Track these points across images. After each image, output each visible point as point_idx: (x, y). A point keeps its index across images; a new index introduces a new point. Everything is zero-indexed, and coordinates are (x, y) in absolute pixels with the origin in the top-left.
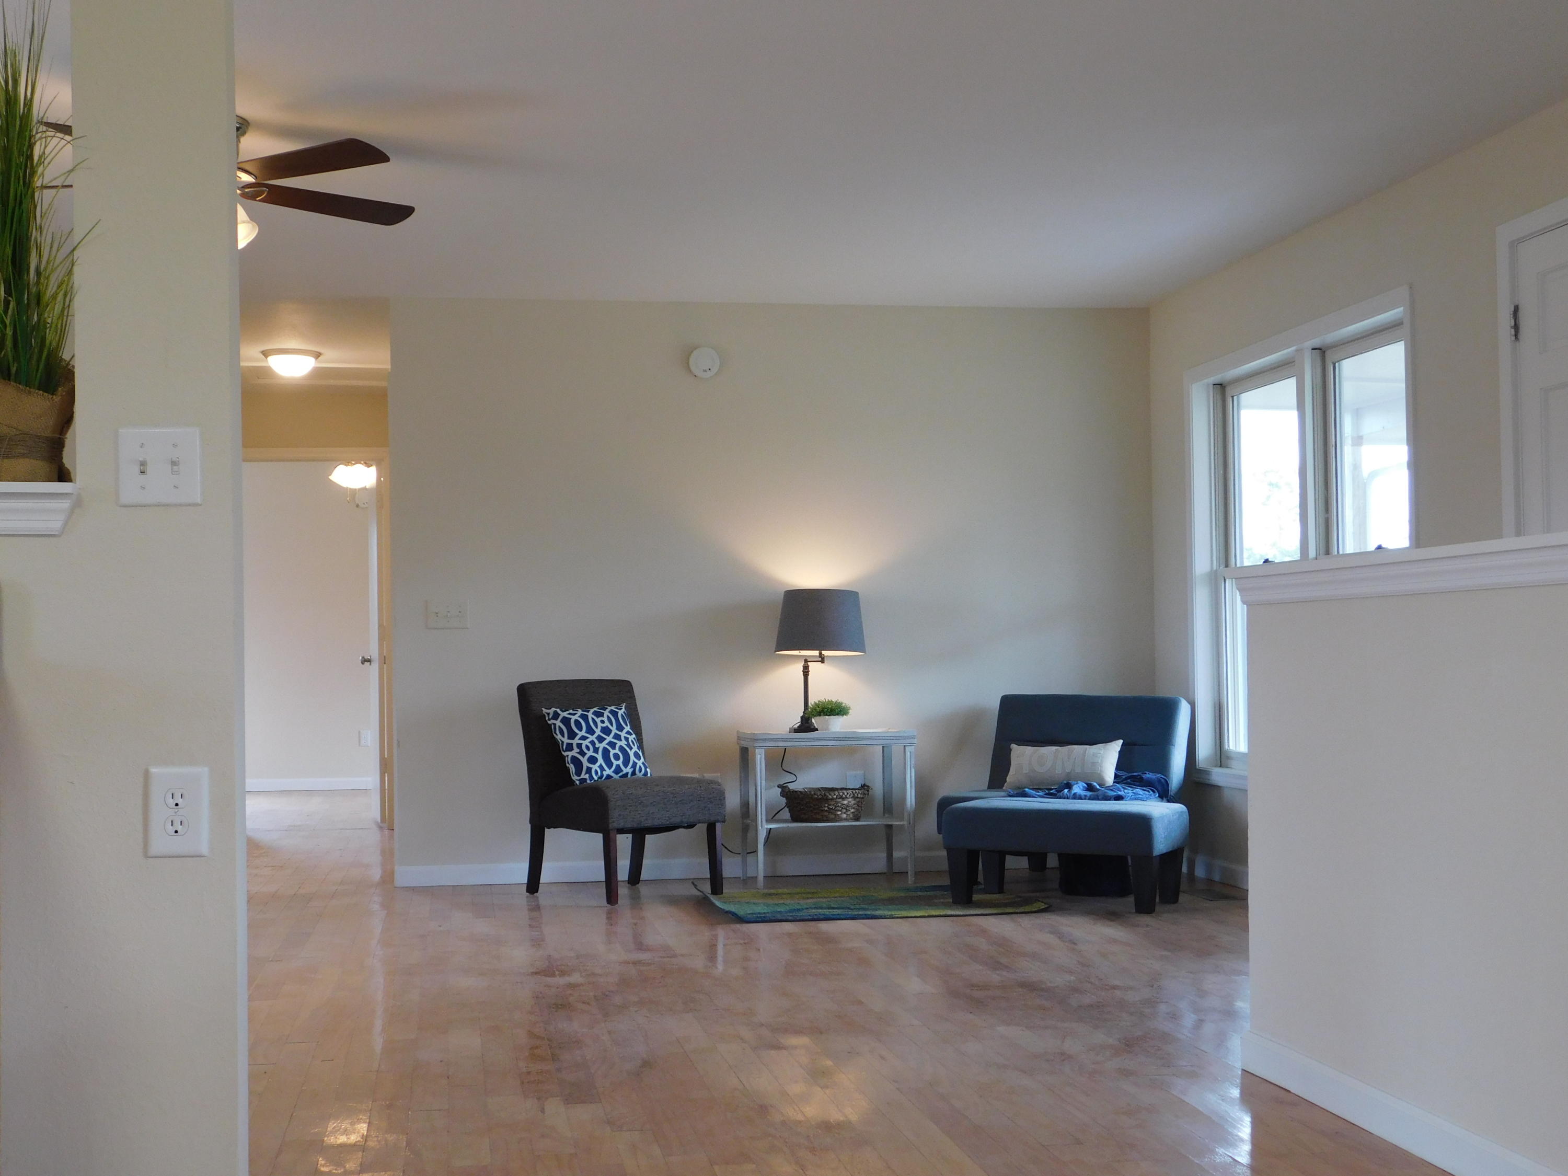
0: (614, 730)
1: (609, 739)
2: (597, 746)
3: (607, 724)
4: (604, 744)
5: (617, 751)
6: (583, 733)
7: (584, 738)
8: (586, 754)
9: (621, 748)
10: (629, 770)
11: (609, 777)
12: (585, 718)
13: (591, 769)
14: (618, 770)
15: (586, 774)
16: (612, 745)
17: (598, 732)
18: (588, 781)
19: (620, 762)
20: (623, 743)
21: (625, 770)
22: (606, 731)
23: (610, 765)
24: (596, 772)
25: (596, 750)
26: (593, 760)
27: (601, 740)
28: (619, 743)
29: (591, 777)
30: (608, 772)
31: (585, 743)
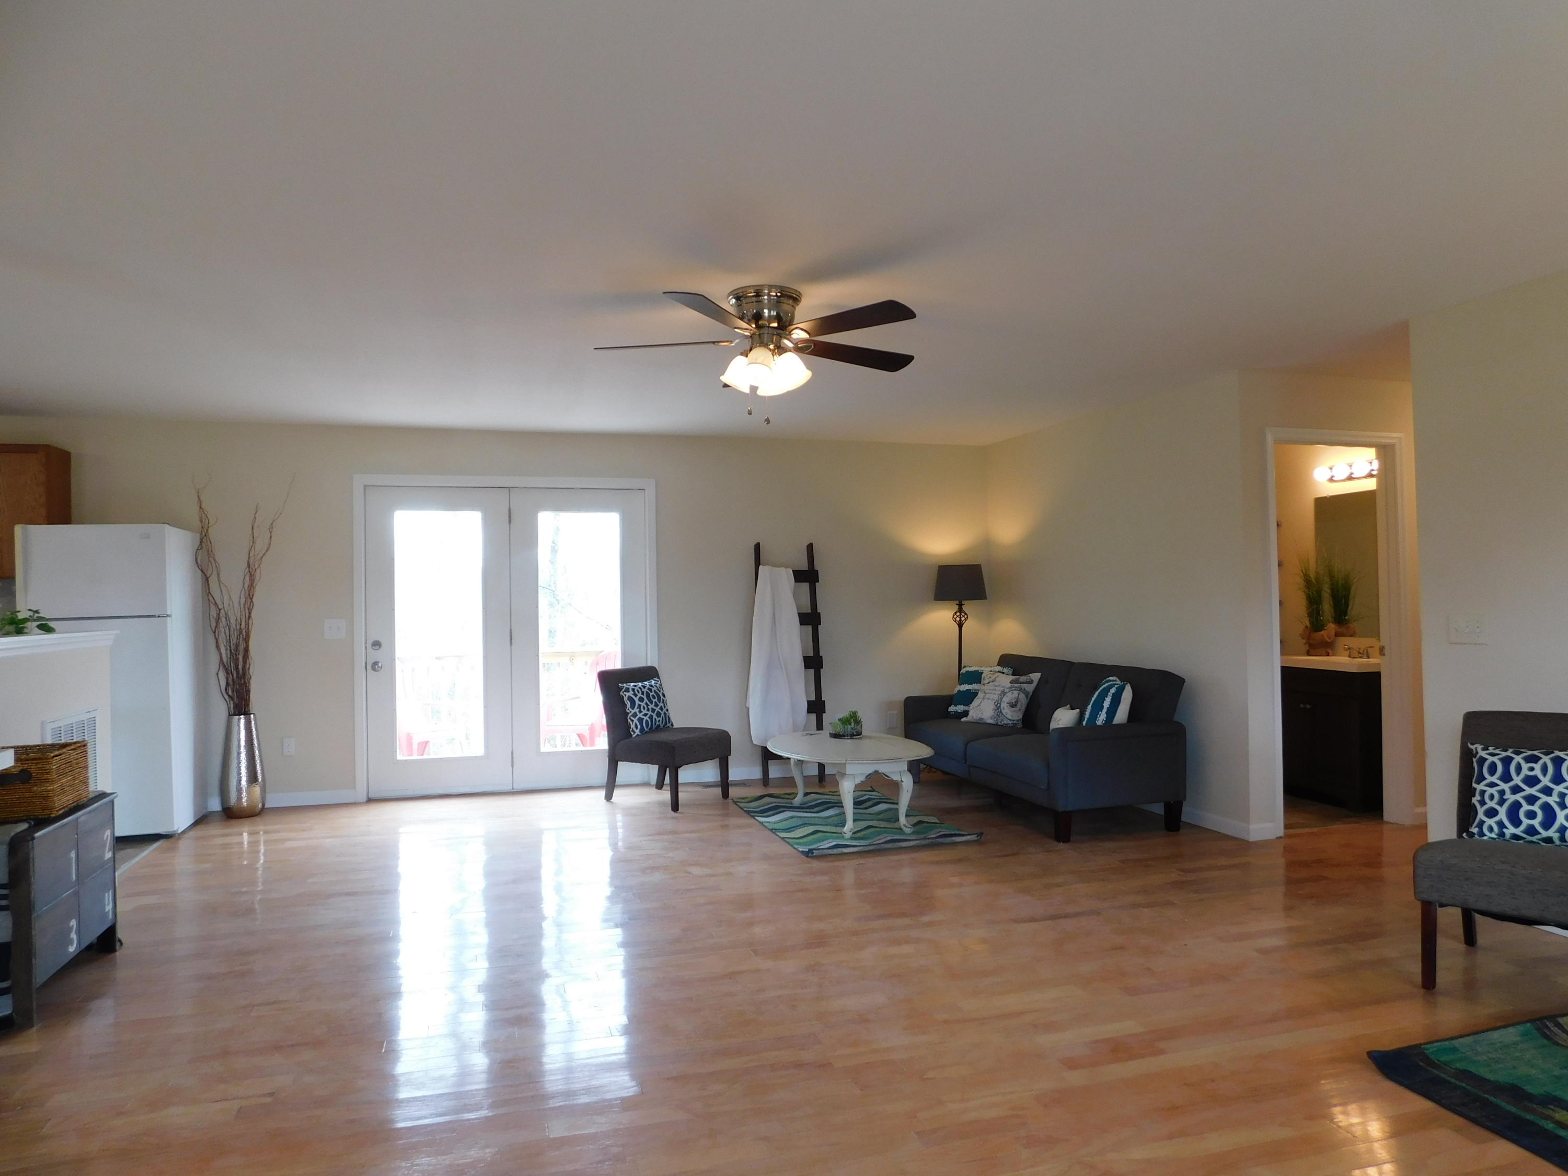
0: (1546, 781)
1: (1533, 791)
2: (1505, 797)
3: (1538, 772)
4: (1518, 797)
5: (1536, 808)
6: (1494, 779)
7: (1492, 785)
8: (1486, 804)
9: (1547, 808)
10: (1552, 833)
11: (1515, 837)
12: (1507, 761)
13: (1484, 822)
14: (1531, 831)
15: (1476, 827)
16: (1531, 800)
17: (1517, 780)
18: (1476, 836)
19: (1536, 823)
20: (1552, 800)
21: (1545, 834)
22: (1532, 781)
23: (1516, 822)
24: (1491, 829)
25: (1502, 802)
26: (1491, 813)
27: (1516, 790)
28: (1544, 798)
29: (1482, 834)
30: (1510, 830)
31: (1490, 791)
